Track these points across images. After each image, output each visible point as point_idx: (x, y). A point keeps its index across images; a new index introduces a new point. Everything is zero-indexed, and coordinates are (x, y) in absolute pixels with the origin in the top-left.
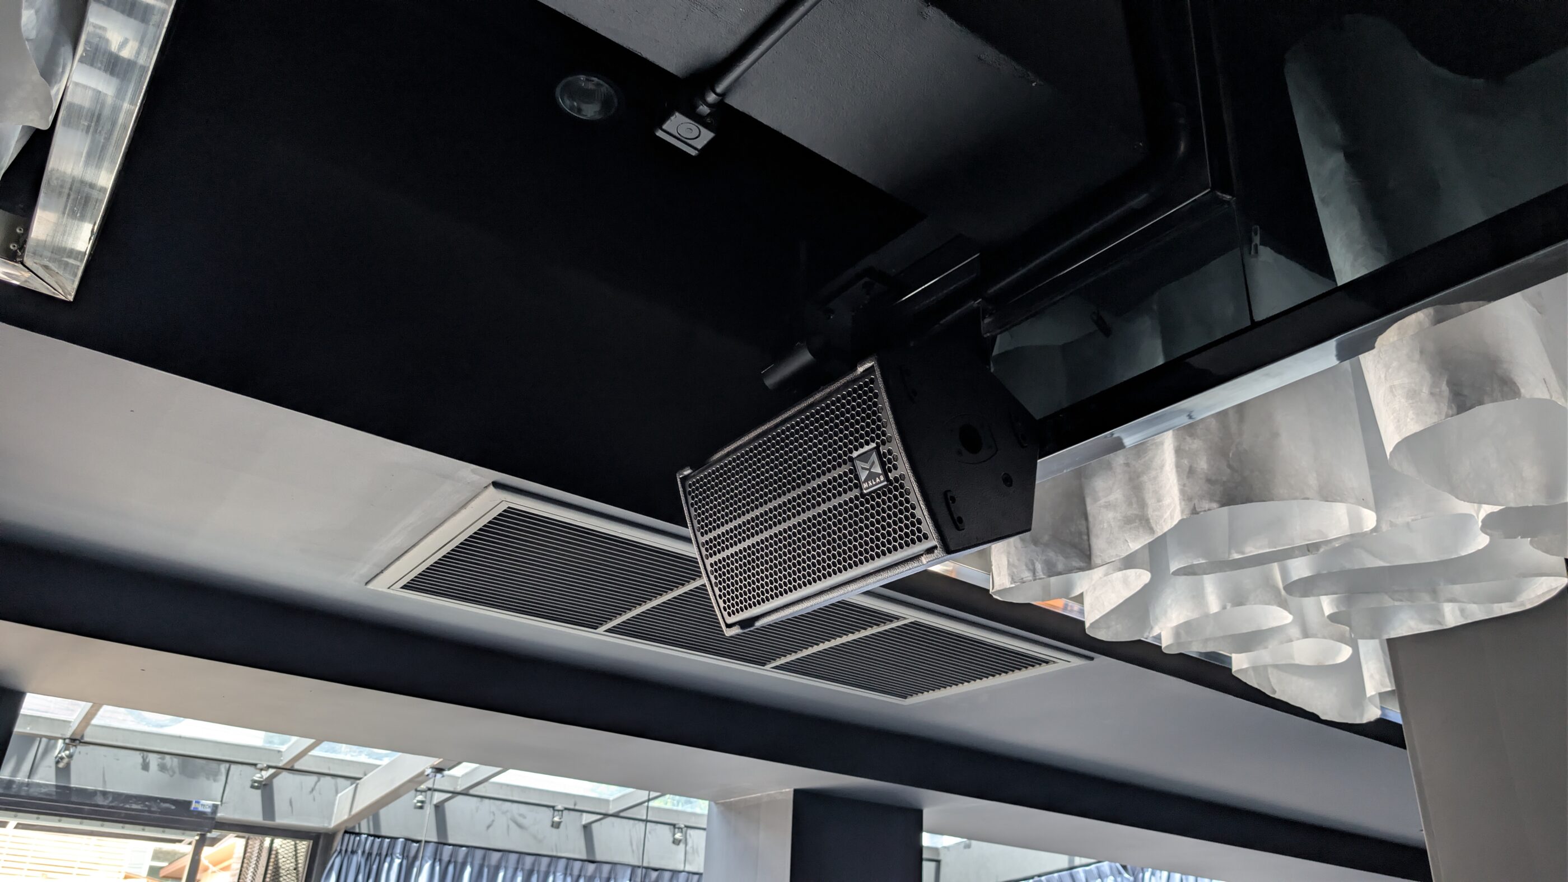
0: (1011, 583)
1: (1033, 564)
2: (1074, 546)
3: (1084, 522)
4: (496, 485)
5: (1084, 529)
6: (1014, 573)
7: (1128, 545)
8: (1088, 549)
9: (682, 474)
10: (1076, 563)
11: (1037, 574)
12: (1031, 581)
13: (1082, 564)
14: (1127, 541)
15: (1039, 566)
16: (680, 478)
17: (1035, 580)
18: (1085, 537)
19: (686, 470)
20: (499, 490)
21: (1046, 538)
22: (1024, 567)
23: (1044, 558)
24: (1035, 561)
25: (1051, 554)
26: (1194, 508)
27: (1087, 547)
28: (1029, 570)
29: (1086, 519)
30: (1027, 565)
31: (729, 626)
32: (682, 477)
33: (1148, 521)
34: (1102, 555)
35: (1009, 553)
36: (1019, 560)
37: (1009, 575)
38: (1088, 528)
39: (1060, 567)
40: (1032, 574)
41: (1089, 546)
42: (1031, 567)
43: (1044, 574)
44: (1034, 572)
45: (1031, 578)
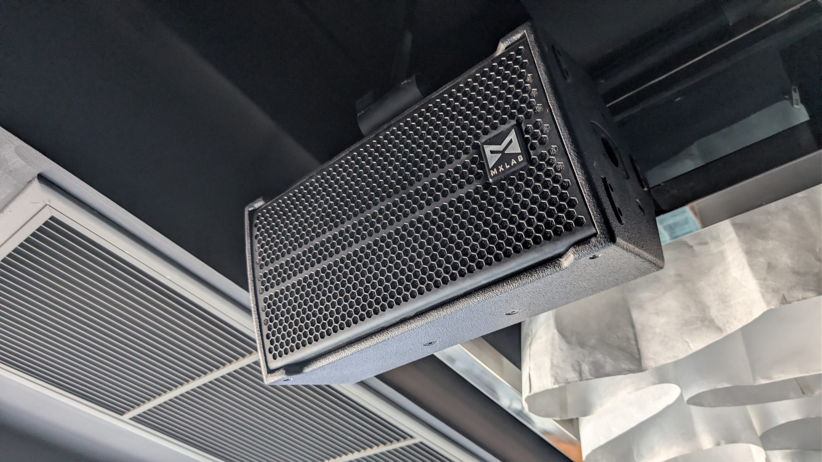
0: (554, 384)
1: (580, 365)
2: (622, 350)
3: (630, 329)
4: (42, 178)
5: (631, 336)
6: (557, 374)
7: (689, 346)
8: (637, 353)
9: (252, 206)
10: (625, 365)
11: (583, 375)
12: (577, 381)
13: (632, 367)
14: (687, 342)
15: (586, 368)
16: (249, 212)
17: (581, 380)
18: (633, 342)
19: (257, 201)
20: (43, 185)
21: (593, 342)
22: (570, 368)
23: (591, 359)
24: (581, 362)
25: (599, 356)
26: (784, 298)
27: (635, 351)
28: (575, 370)
29: (633, 326)
30: (573, 367)
31: (271, 372)
32: (252, 210)
33: (712, 321)
34: (654, 357)
35: (553, 355)
36: (564, 361)
37: (553, 376)
38: (635, 335)
39: (608, 368)
40: (578, 375)
41: (638, 350)
42: (577, 368)
43: (591, 374)
44: (580, 373)
45: (577, 379)
